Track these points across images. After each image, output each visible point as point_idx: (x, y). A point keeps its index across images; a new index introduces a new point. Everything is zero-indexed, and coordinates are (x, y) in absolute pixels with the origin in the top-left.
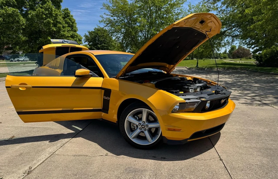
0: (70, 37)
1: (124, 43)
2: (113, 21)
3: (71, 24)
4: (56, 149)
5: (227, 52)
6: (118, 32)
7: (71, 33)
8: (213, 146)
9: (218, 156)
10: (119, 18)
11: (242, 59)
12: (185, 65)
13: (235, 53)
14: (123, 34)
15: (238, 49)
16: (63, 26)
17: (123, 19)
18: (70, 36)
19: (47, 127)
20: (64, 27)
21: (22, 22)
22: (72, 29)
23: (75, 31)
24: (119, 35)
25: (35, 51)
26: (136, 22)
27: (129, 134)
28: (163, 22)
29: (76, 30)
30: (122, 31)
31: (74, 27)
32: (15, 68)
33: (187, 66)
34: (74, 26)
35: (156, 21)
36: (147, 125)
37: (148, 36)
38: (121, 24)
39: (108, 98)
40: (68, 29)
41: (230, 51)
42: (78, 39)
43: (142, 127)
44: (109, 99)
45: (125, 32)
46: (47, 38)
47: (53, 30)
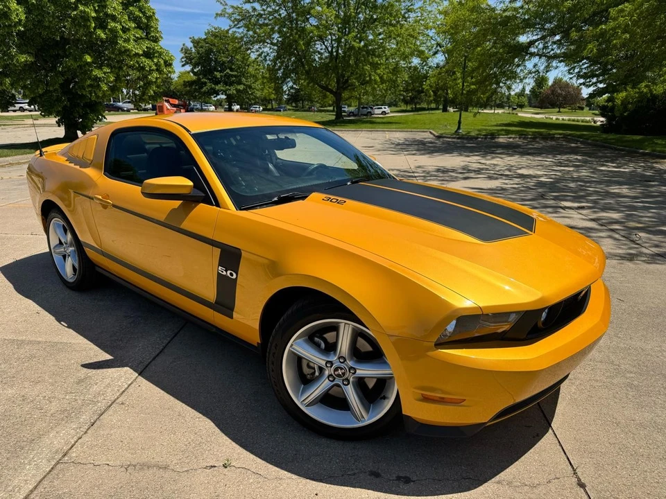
0: (142, 55)
1: (279, 69)
2: (253, 14)
3: (144, 20)
4: (75, 438)
5: (527, 92)
6: (264, 42)
7: (146, 45)
8: (549, 425)
9: (570, 467)
10: (265, 7)
11: (561, 110)
12: (427, 127)
13: (547, 97)
14: (276, 48)
15: (552, 85)
16: (123, 26)
17: (277, 8)
18: (141, 52)
19: (61, 341)
20: (125, 30)
21: (17, 15)
22: (148, 34)
23: (156, 40)
24: (266, 50)
25: (54, 92)
26: (308, 16)
27: (296, 392)
28: (375, 17)
29: (158, 38)
30: (274, 38)
31: (152, 29)
32: (11, 132)
33: (433, 129)
34: (152, 27)
35: (359, 13)
36: (352, 368)
37: (337, 51)
38: (270, 20)
39: (231, 274)
40: (137, 35)
41: (533, 91)
42: (162, 62)
43: (336, 373)
44: (234, 276)
45: (282, 43)
46: (81, 58)
47: (98, 38)
